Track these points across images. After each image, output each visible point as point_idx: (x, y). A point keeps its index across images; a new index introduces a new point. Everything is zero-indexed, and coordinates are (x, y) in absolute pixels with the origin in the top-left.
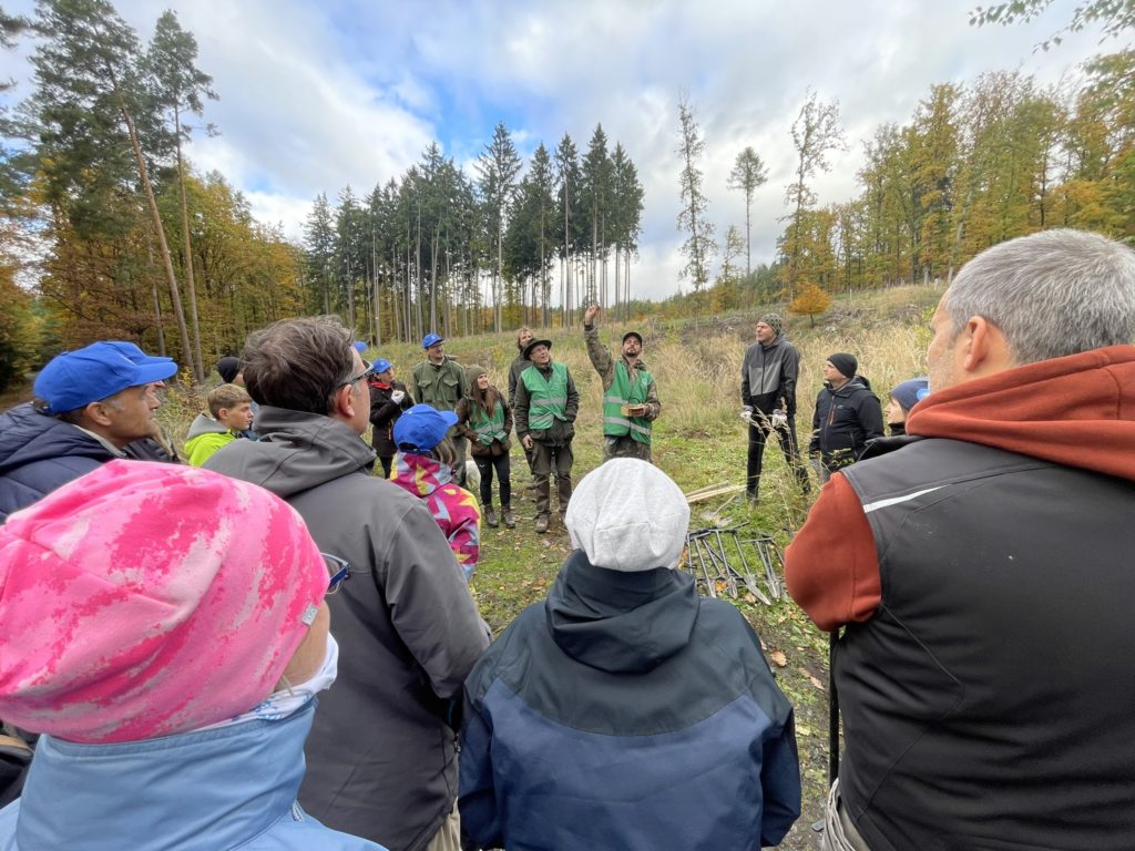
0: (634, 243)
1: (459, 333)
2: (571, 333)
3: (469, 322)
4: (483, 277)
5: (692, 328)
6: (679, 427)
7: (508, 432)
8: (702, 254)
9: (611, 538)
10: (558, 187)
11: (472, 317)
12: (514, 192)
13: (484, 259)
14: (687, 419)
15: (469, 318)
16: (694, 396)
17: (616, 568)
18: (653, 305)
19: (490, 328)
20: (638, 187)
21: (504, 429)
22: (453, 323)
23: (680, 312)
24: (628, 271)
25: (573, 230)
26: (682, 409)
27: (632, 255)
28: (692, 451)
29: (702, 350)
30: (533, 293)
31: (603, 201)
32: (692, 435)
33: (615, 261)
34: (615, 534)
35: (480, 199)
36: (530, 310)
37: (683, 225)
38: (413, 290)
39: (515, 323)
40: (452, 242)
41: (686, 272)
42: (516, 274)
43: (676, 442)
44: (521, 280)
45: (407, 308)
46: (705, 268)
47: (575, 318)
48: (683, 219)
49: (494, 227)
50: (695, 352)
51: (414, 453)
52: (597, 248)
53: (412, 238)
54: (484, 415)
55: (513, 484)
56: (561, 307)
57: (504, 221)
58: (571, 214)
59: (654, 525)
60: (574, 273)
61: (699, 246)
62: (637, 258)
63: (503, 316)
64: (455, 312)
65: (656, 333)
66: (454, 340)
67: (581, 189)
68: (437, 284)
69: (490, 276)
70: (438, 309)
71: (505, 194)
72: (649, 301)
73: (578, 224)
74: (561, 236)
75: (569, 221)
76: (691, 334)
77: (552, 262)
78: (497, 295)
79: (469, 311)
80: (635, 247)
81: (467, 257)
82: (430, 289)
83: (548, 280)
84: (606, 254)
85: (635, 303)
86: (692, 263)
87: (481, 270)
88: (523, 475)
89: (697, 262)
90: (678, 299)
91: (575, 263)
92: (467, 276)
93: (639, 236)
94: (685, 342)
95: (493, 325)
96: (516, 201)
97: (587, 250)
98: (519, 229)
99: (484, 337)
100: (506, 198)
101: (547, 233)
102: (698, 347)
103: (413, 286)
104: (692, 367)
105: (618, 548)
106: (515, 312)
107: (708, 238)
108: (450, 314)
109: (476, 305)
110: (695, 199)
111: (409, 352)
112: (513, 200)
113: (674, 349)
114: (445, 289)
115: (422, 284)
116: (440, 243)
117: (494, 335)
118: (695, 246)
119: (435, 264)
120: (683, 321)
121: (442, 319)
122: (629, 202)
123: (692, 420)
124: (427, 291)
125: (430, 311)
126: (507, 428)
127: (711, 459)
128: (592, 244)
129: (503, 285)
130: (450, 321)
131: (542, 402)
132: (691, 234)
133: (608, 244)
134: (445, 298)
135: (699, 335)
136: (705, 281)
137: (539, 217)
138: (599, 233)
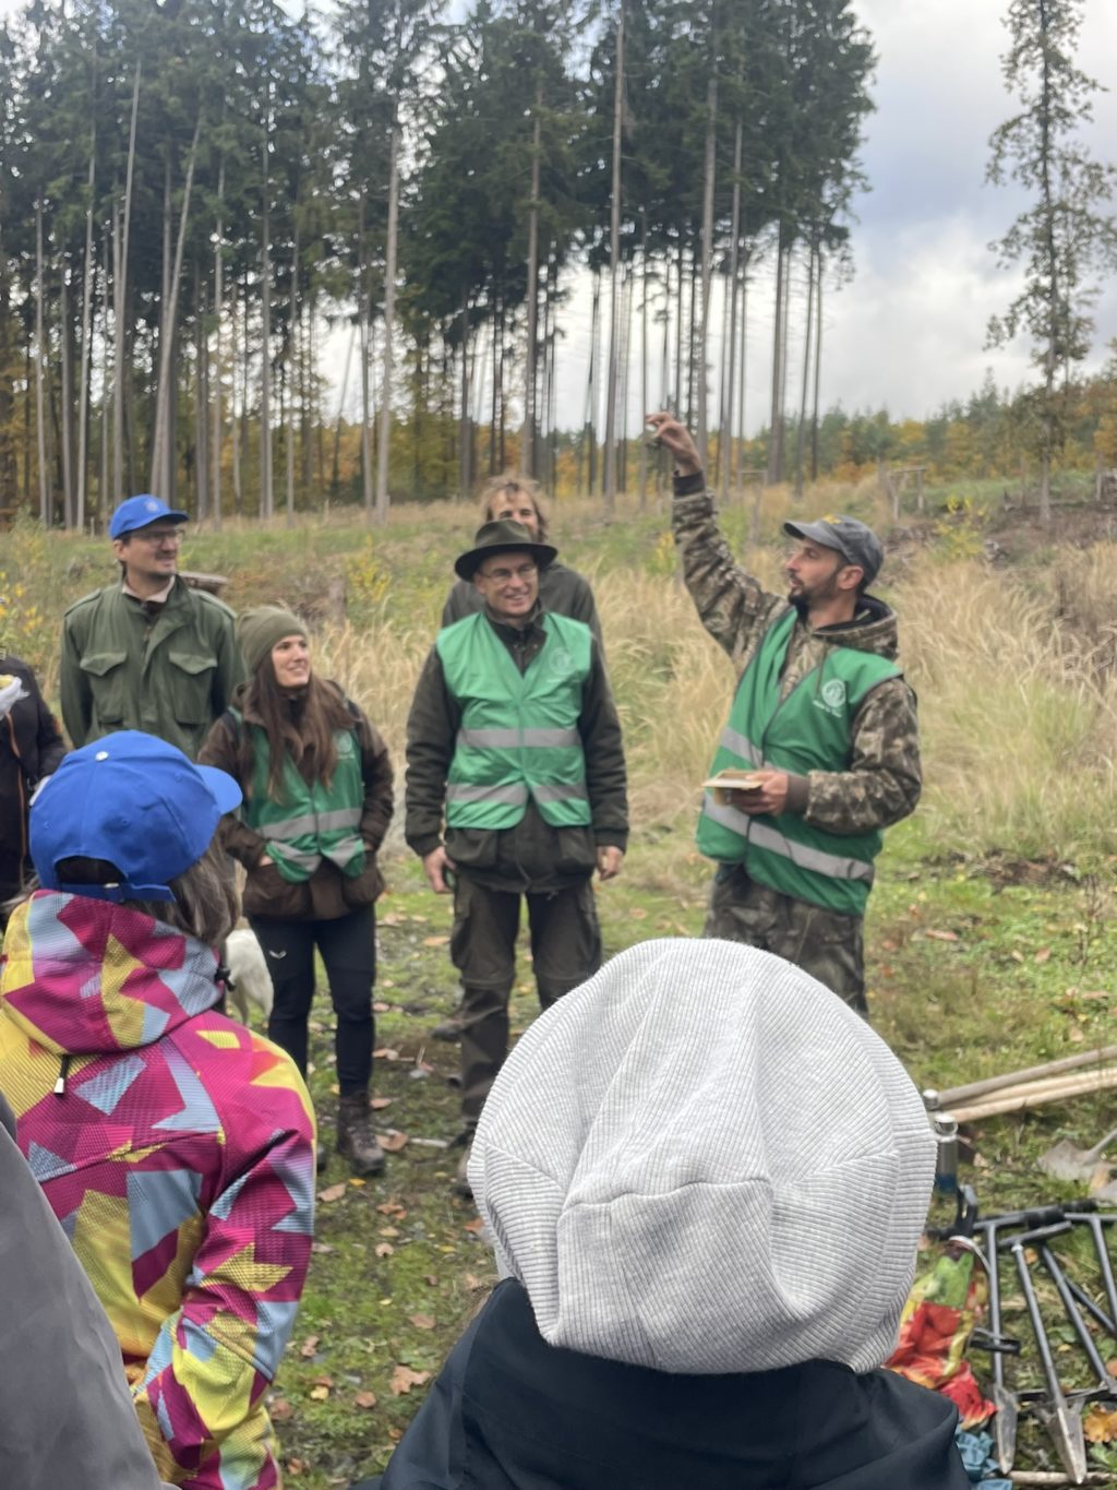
0: (837, 221)
1: (245, 504)
2: (618, 517)
3: (279, 470)
4: (331, 320)
5: (1028, 511)
6: (973, 846)
7: (375, 840)
8: (1070, 263)
9: (623, 1238)
10: (592, 36)
11: (291, 453)
12: (444, 50)
13: (336, 263)
14: (1000, 819)
15: (280, 456)
16: (1026, 740)
17: (641, 1358)
18: (896, 432)
19: (349, 492)
20: (858, 39)
21: (360, 831)
22: (227, 472)
23: (990, 456)
24: (814, 317)
25: (634, 176)
26: (984, 785)
27: (831, 263)
28: (1016, 930)
29: (1061, 587)
30: (497, 382)
31: (738, 80)
32: (1016, 873)
33: (771, 285)
34: (635, 1223)
35: (333, 67)
36: (483, 440)
37: (1008, 164)
38: (97, 356)
39: (433, 479)
40: (237, 206)
41: (1012, 322)
42: (441, 314)
43: (957, 896)
44: (457, 337)
45: (74, 416)
46: (1077, 312)
47: (632, 468)
48: (1009, 146)
49: (374, 160)
50: (1034, 592)
51: (105, 895)
52: (717, 236)
53: (103, 188)
54: (291, 777)
55: (386, 1019)
56: (589, 430)
57: (409, 141)
58: (632, 123)
59: (790, 1193)
60: (637, 318)
61: (1061, 235)
62: (848, 275)
63: (393, 455)
64: (236, 434)
65: (906, 523)
66: (226, 526)
67: (666, 41)
68: (178, 342)
69: (355, 320)
70: (179, 422)
71: (417, 52)
72: (883, 417)
73: (654, 155)
74: (597, 192)
75: (625, 146)
76: (1023, 532)
77: (566, 279)
78: (376, 381)
79: (280, 434)
80: (841, 234)
81: (280, 257)
82: (155, 353)
83: (550, 339)
84: (743, 257)
85: (837, 421)
86: (1037, 291)
87: (325, 302)
88: (425, 989)
89: (1053, 289)
90: (984, 409)
91: (639, 285)
92: (280, 319)
93: (857, 200)
94: (1003, 557)
95: (358, 484)
96: (452, 77)
97: (680, 244)
98: (459, 168)
99: (324, 522)
100: (419, 66)
101: (553, 183)
102: (1046, 577)
103: (99, 343)
104: (1022, 641)
105: (649, 1276)
106: (436, 443)
107: (1091, 209)
108: (216, 441)
109: (307, 415)
110: (1055, 79)
111: (73, 561)
112: (439, 75)
113: (963, 578)
114: (205, 358)
115: (130, 337)
116: (197, 204)
117: (363, 515)
118: (1045, 237)
119: (173, 272)
120: (997, 485)
121: (190, 458)
122: (825, 85)
123: (1019, 823)
124: (144, 363)
125: (151, 427)
126: (372, 825)
127: (1079, 959)
128: (698, 224)
129: (400, 352)
130: (216, 465)
131: (493, 738)
132: (1035, 196)
133: (750, 225)
134: (203, 387)
135: (1052, 536)
136: (1078, 354)
137: (526, 130)
138: (723, 190)
